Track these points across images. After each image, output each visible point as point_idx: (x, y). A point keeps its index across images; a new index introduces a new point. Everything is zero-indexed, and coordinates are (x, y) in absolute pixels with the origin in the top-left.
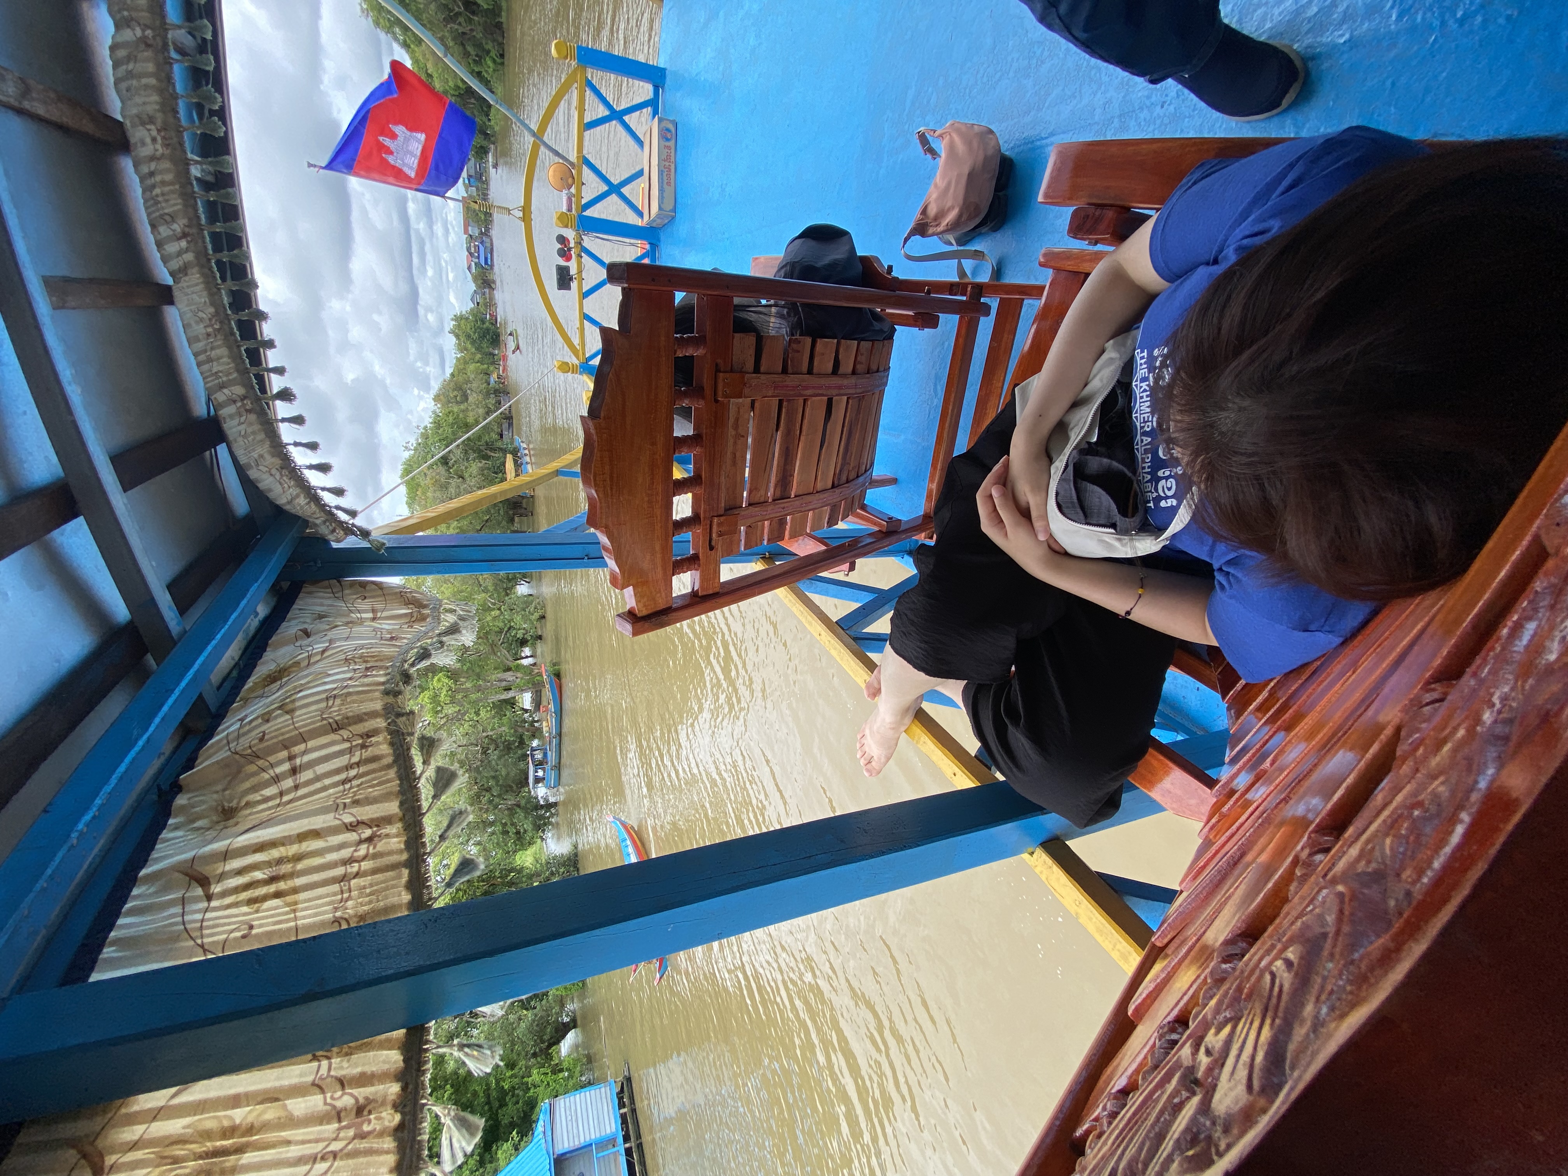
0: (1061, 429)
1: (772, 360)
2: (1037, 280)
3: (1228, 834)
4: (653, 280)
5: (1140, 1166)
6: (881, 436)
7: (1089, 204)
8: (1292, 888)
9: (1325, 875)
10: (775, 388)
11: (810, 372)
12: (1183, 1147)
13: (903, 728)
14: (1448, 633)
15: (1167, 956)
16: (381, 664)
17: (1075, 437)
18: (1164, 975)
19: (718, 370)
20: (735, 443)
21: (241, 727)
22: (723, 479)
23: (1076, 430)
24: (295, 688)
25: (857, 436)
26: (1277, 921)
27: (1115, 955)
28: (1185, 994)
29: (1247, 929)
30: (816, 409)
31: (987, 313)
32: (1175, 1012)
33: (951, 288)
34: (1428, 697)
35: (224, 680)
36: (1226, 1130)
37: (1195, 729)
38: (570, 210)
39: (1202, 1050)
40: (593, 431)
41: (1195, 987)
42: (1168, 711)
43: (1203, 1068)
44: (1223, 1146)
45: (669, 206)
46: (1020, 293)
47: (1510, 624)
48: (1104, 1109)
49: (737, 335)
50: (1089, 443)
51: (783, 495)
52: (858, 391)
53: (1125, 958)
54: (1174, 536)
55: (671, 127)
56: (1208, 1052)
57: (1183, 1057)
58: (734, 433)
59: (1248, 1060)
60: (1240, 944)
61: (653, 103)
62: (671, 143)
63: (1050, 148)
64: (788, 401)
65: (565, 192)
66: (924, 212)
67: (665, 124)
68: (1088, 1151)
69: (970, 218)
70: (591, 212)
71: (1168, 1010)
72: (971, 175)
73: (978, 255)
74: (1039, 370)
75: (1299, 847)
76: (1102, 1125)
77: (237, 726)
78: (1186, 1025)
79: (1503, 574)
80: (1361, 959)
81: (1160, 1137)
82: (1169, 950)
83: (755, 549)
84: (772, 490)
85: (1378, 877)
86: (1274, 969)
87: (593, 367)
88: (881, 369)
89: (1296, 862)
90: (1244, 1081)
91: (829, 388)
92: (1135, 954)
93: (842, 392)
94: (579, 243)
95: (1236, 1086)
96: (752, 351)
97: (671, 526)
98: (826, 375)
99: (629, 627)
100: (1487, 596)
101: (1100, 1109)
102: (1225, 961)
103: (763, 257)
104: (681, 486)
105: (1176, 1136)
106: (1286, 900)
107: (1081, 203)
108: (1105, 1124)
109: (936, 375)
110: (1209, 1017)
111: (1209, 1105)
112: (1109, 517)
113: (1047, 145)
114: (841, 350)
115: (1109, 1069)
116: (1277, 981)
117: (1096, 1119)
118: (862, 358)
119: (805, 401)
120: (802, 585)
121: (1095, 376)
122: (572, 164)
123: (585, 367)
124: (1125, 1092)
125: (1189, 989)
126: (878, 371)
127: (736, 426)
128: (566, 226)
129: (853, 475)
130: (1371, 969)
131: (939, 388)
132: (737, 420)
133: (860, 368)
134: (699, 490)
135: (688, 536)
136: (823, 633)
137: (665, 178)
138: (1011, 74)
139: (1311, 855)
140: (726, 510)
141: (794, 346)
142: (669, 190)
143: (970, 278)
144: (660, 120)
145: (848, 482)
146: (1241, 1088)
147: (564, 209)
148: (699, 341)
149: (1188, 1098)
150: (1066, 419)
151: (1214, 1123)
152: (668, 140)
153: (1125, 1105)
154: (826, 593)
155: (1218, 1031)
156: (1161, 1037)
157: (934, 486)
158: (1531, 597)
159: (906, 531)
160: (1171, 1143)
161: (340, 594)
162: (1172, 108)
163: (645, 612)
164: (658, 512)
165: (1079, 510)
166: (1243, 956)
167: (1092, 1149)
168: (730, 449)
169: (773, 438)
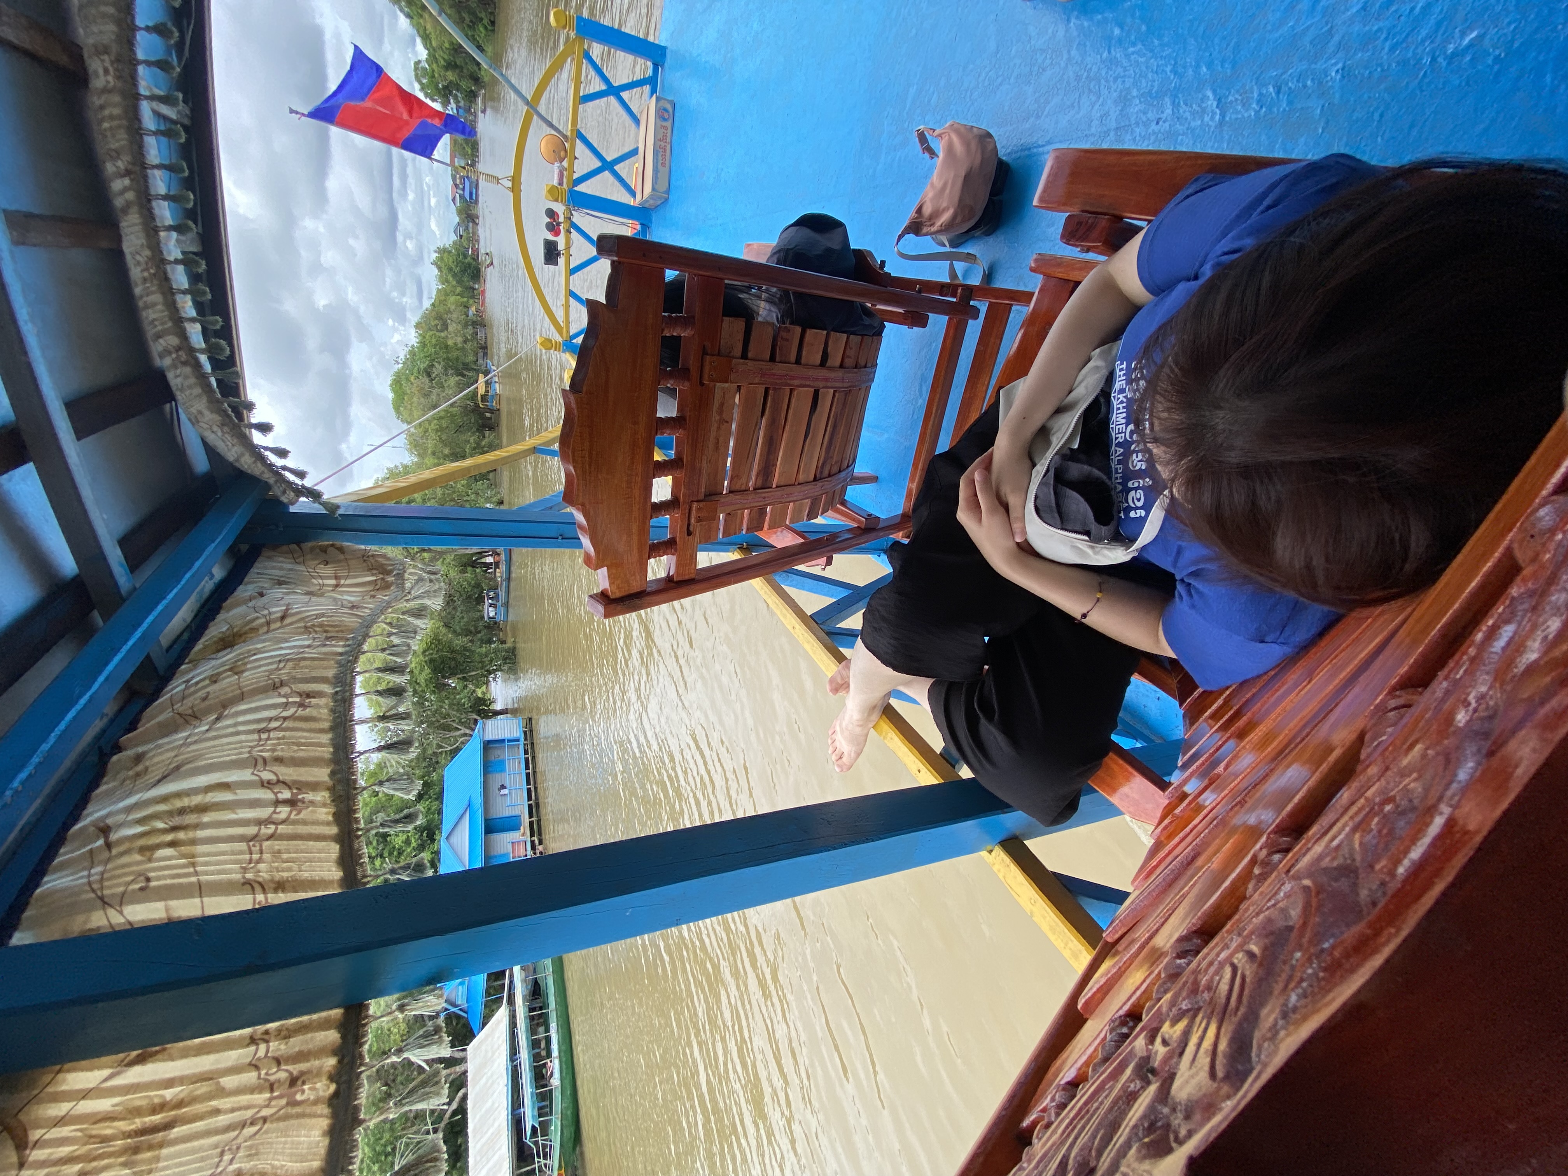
0: (1043, 433)
1: (760, 346)
2: (1026, 286)
3: (1181, 835)
4: (644, 255)
5: (1093, 1153)
6: (864, 433)
7: (1083, 211)
8: (1251, 886)
9: (1288, 871)
10: (763, 375)
11: (798, 362)
12: (1140, 1134)
13: (871, 725)
14: (1415, 642)
15: (1117, 953)
16: (340, 635)
17: (1057, 442)
18: (1115, 970)
19: (705, 353)
20: (719, 428)
21: (186, 688)
22: (704, 464)
23: (1059, 435)
24: (249, 651)
25: (841, 430)
26: (1237, 917)
27: (1067, 954)
28: (1137, 989)
29: (1202, 926)
30: (802, 400)
31: (976, 317)
32: (1126, 1008)
33: (942, 288)
34: (1393, 703)
35: (175, 642)
36: (1188, 1117)
37: (1153, 738)
38: (561, 184)
39: (1159, 1040)
40: (573, 405)
41: (1148, 982)
42: (1128, 719)
43: (1159, 1057)
44: (1183, 1132)
45: (662, 187)
46: (1011, 299)
47: (1484, 628)
48: (1053, 1100)
49: (726, 319)
50: (1071, 450)
51: (764, 485)
52: (846, 385)
53: (1076, 956)
54: (1144, 548)
55: (669, 107)
56: (1165, 1042)
57: (1137, 1048)
58: (718, 418)
59: (1210, 1048)
60: (1195, 940)
61: (651, 81)
62: (668, 124)
63: (1046, 156)
64: (775, 389)
65: (557, 165)
66: (919, 211)
67: (663, 104)
68: (1035, 1140)
69: (964, 221)
70: (582, 188)
71: (1120, 1004)
72: (967, 178)
73: (970, 258)
74: (1025, 373)
75: (1258, 846)
76: (1050, 1115)
77: (183, 686)
78: (1139, 1019)
79: (1473, 584)
80: (1333, 947)
81: (1113, 1127)
82: (1120, 947)
83: (733, 538)
84: (753, 478)
85: (1348, 871)
86: (1236, 961)
87: (575, 345)
88: (869, 365)
89: (1254, 861)
90: (1207, 1068)
91: (817, 379)
92: (1085, 953)
93: (829, 384)
94: (569, 218)
95: (1197, 1073)
96: (741, 336)
97: (649, 508)
98: (814, 366)
99: (601, 609)
100: (1457, 605)
101: (1047, 1100)
102: (1179, 956)
103: (755, 243)
104: (661, 468)
105: (1132, 1123)
106: (1244, 898)
107: (1075, 210)
108: (1053, 1115)
109: (922, 375)
110: (1164, 1009)
111: (1168, 1093)
112: (1084, 524)
113: (1043, 153)
114: (830, 343)
115: (1058, 1062)
116: (1239, 972)
117: (1044, 1110)
118: (851, 353)
119: (791, 391)
120: (778, 578)
121: (1080, 383)
122: (565, 137)
123: (568, 346)
124: (1074, 1085)
125: (1142, 984)
126: (865, 367)
127: (721, 412)
128: (556, 200)
129: (835, 469)
130: (1347, 955)
131: (924, 388)
132: (722, 405)
133: (849, 362)
134: (680, 474)
135: (666, 519)
136: (797, 626)
137: (660, 158)
138: (1012, 80)
139: (1270, 854)
140: (706, 496)
141: (783, 334)
142: (664, 171)
143: (961, 280)
144: (658, 99)
145: (830, 476)
146: (1203, 1075)
147: (555, 182)
148: (687, 322)
149: (1143, 1088)
150: (1049, 425)
151: (1174, 1110)
152: (665, 120)
153: (1075, 1096)
154: (802, 588)
155: (1174, 1023)
156: (1112, 1030)
157: (914, 486)
158: (1507, 602)
159: (882, 529)
160: (1128, 1130)
161: (301, 559)
162: (1167, 125)
163: (618, 595)
164: (637, 492)
165: (1056, 515)
166: (1198, 952)
167: (1040, 1139)
168: (713, 434)
169: (757, 425)
